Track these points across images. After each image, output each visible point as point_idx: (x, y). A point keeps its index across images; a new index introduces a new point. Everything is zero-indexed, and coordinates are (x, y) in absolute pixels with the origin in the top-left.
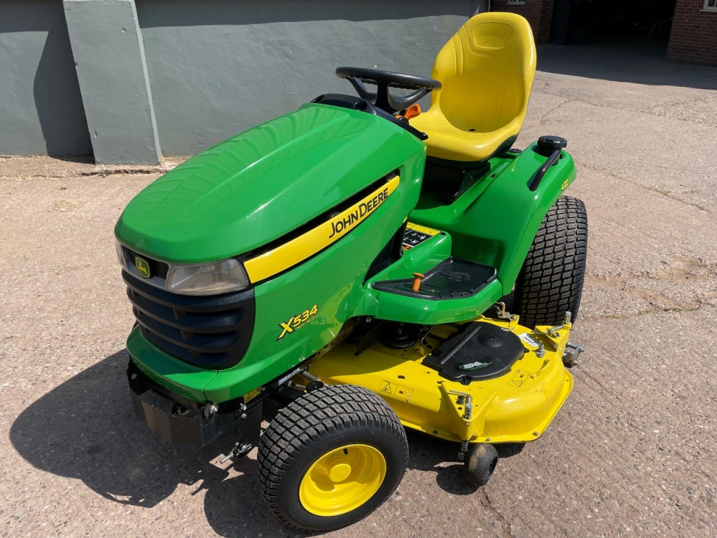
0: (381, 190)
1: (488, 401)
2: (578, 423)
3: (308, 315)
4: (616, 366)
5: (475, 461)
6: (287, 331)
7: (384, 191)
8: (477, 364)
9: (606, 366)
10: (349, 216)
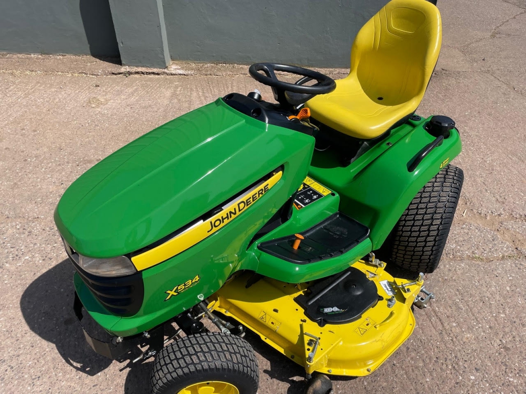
0: (262, 186)
1: (332, 346)
2: (412, 358)
3: (191, 283)
4: (462, 309)
5: (312, 391)
6: (172, 295)
7: (265, 187)
8: (335, 309)
9: (454, 308)
10: (227, 214)
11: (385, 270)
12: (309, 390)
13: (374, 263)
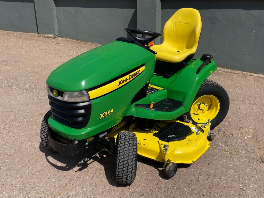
0: (137, 71)
3: (110, 112)
5: (168, 168)
6: (102, 117)
7: (139, 71)
8: (173, 136)
10: (125, 79)
11: (192, 124)
12: (167, 168)
13: (186, 121)
